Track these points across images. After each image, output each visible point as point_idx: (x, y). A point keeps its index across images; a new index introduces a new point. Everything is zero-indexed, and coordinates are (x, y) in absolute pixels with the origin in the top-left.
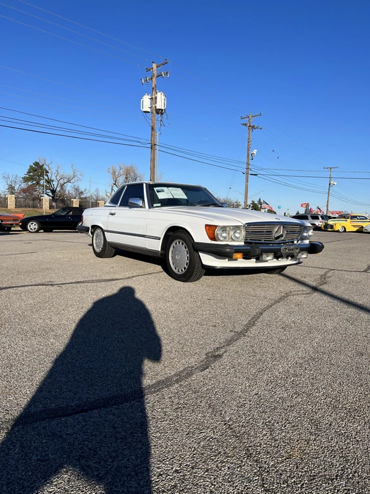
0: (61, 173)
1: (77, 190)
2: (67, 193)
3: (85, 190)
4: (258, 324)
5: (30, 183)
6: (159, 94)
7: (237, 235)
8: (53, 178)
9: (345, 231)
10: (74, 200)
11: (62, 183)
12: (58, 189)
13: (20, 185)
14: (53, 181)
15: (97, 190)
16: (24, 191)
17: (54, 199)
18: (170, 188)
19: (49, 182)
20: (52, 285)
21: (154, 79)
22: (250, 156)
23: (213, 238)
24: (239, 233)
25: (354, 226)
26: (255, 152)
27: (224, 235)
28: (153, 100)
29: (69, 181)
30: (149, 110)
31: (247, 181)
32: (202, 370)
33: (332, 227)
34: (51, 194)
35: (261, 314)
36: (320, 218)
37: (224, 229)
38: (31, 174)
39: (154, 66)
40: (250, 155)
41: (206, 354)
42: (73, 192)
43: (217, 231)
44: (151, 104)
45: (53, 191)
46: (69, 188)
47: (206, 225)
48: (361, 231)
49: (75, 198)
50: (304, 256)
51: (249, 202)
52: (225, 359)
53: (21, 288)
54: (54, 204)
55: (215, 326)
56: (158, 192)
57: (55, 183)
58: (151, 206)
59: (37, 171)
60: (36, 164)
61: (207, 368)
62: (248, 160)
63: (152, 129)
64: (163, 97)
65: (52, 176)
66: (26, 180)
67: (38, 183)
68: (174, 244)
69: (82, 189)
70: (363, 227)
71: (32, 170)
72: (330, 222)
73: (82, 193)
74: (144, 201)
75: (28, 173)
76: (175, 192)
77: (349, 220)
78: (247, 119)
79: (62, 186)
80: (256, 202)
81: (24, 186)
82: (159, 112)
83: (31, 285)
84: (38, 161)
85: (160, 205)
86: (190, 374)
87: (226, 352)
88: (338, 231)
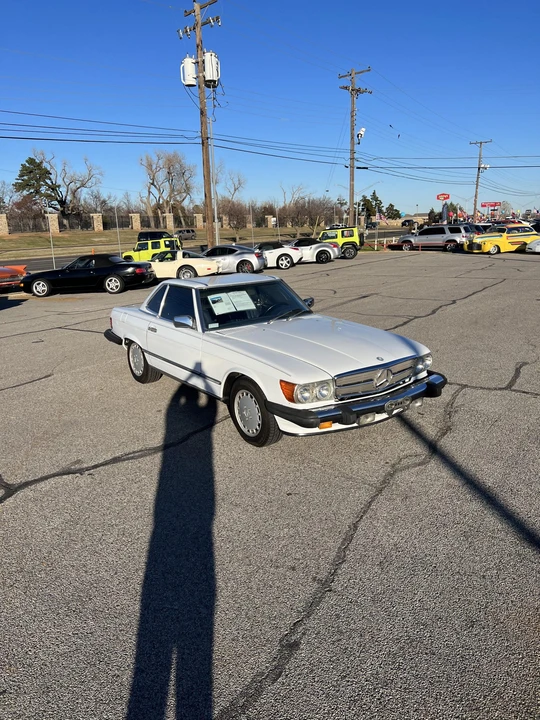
0: (70, 173)
1: (97, 197)
2: (83, 203)
3: (109, 198)
4: (350, 555)
5: (25, 193)
6: (208, 55)
7: (324, 392)
8: (59, 182)
9: (499, 252)
10: (95, 216)
11: (74, 188)
12: (69, 198)
13: (12, 197)
14: (59, 186)
15: (127, 196)
16: (18, 205)
17: (63, 214)
18: (231, 294)
19: (54, 188)
20: (81, 471)
21: (198, 30)
22: (355, 139)
23: (291, 399)
24: (327, 390)
25: (513, 243)
26: (362, 131)
27: (306, 395)
28: (200, 65)
29: (83, 185)
30: (194, 82)
31: (352, 179)
32: (275, 680)
33: (479, 247)
34: (58, 207)
35: (355, 526)
36: (463, 231)
37: (306, 388)
38: (26, 178)
39: (197, 6)
40: (356, 137)
41: (281, 641)
42: (92, 202)
43: (297, 391)
44: (197, 72)
45: (62, 203)
46: (85, 195)
47: (281, 381)
48: (522, 250)
49: (96, 211)
50: (418, 404)
51: (358, 199)
52: (303, 652)
53: (42, 484)
54: (65, 222)
55: (293, 569)
56: (214, 302)
57: (63, 190)
58: (205, 328)
59: (34, 174)
60: (31, 161)
61: (280, 675)
62: (353, 144)
63: (202, 113)
64: (215, 60)
65: (57, 178)
66: (19, 187)
67: (37, 192)
68: (239, 394)
69: (104, 196)
70: (525, 244)
71: (25, 171)
72: (477, 239)
73: (104, 202)
74: (194, 318)
75: (21, 176)
76: (238, 299)
77: (505, 235)
78: (349, 78)
79: (74, 193)
80: (369, 198)
81: (17, 197)
82: (210, 84)
83: (54, 475)
84: (32, 157)
85: (217, 325)
86: (259, 692)
87: (304, 634)
88: (488, 253)
